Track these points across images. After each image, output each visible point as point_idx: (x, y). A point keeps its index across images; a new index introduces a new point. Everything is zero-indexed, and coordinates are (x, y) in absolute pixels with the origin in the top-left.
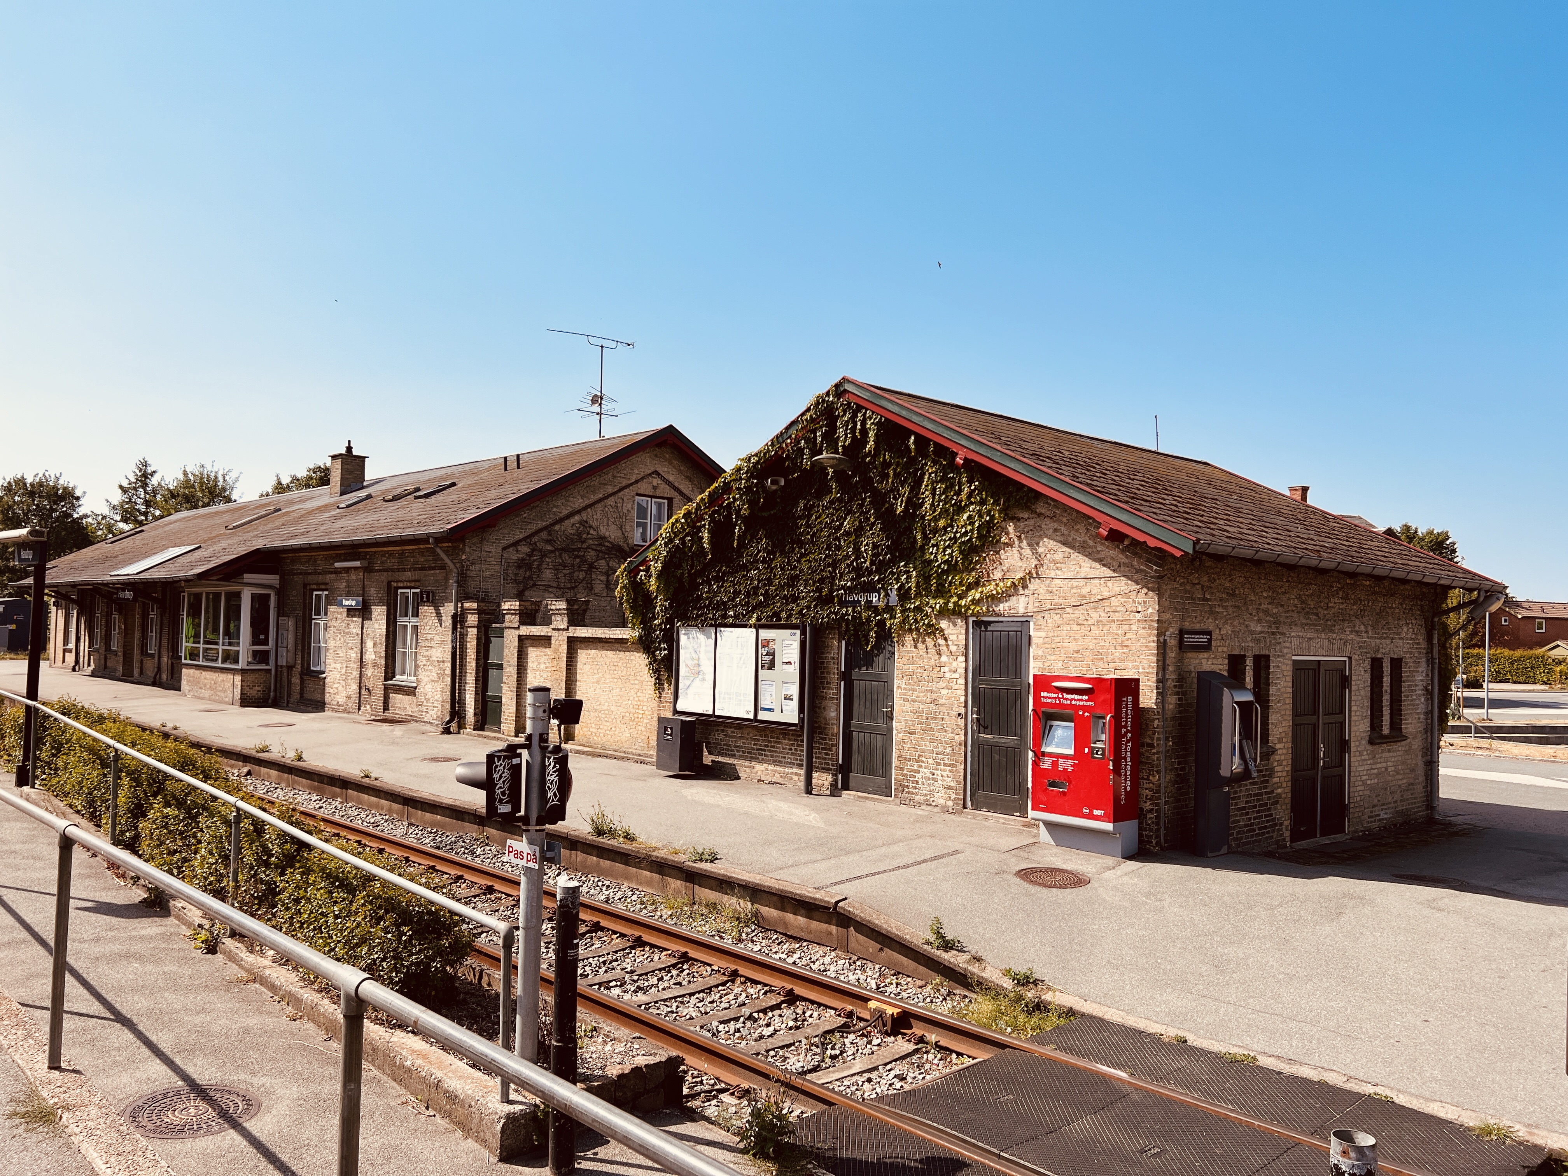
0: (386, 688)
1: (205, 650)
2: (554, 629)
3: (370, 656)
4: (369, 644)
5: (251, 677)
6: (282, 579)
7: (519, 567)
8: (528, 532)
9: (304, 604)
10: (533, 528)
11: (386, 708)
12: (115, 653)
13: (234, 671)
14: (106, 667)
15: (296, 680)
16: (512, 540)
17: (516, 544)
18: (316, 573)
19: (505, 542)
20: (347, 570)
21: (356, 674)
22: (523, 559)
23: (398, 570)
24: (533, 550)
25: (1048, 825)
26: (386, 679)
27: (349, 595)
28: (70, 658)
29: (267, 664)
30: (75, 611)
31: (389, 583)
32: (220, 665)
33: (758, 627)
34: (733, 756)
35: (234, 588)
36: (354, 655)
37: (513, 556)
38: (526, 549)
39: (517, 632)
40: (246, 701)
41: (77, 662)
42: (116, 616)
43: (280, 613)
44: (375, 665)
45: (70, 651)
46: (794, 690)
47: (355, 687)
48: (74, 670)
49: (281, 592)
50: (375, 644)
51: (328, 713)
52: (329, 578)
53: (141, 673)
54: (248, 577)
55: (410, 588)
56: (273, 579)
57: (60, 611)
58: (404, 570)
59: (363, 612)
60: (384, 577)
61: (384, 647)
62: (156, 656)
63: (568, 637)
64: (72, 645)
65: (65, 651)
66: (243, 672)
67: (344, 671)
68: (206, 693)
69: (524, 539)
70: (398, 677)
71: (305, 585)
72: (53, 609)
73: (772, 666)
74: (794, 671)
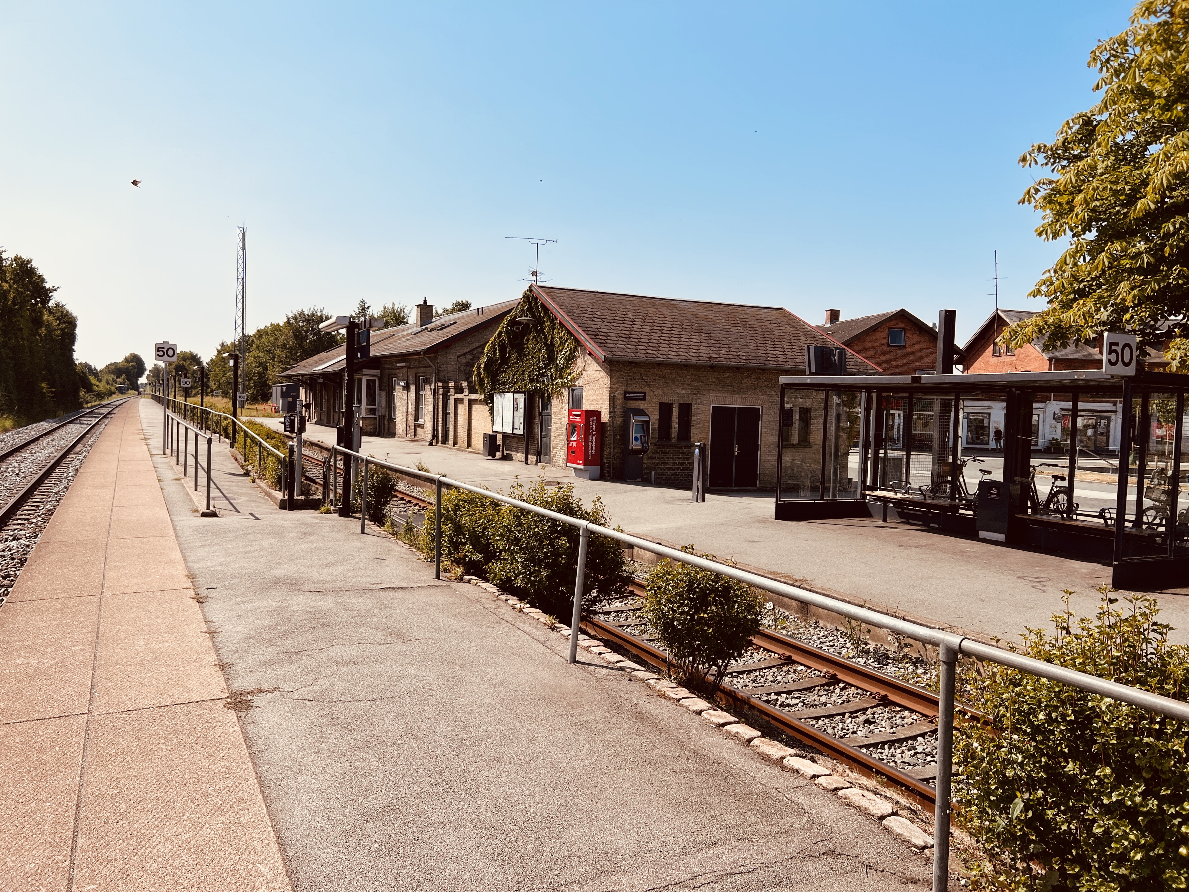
0: (416, 425)
2: (464, 396)
3: (410, 410)
4: (410, 404)
5: (367, 421)
6: (381, 373)
7: (467, 366)
8: (471, 348)
9: (389, 385)
10: (474, 346)
11: (415, 435)
12: (324, 412)
15: (386, 423)
16: (463, 353)
17: (465, 354)
18: (391, 369)
19: (458, 354)
20: (401, 367)
21: (405, 419)
22: (468, 362)
23: (418, 367)
24: (474, 357)
25: (575, 469)
26: (415, 421)
27: (402, 380)
29: (375, 415)
30: (308, 390)
31: (416, 374)
33: (514, 392)
34: (511, 451)
35: (359, 377)
36: (405, 409)
37: (463, 360)
38: (470, 357)
39: (454, 397)
43: (380, 389)
44: (412, 414)
46: (522, 421)
47: (405, 425)
49: (380, 379)
50: (412, 404)
51: (396, 438)
52: (395, 371)
54: (365, 371)
55: (423, 376)
56: (377, 372)
57: (303, 390)
59: (407, 388)
60: (413, 371)
61: (415, 405)
63: (468, 399)
67: (401, 417)
69: (469, 352)
70: (420, 420)
71: (389, 375)
72: (301, 389)
73: (517, 410)
74: (522, 411)
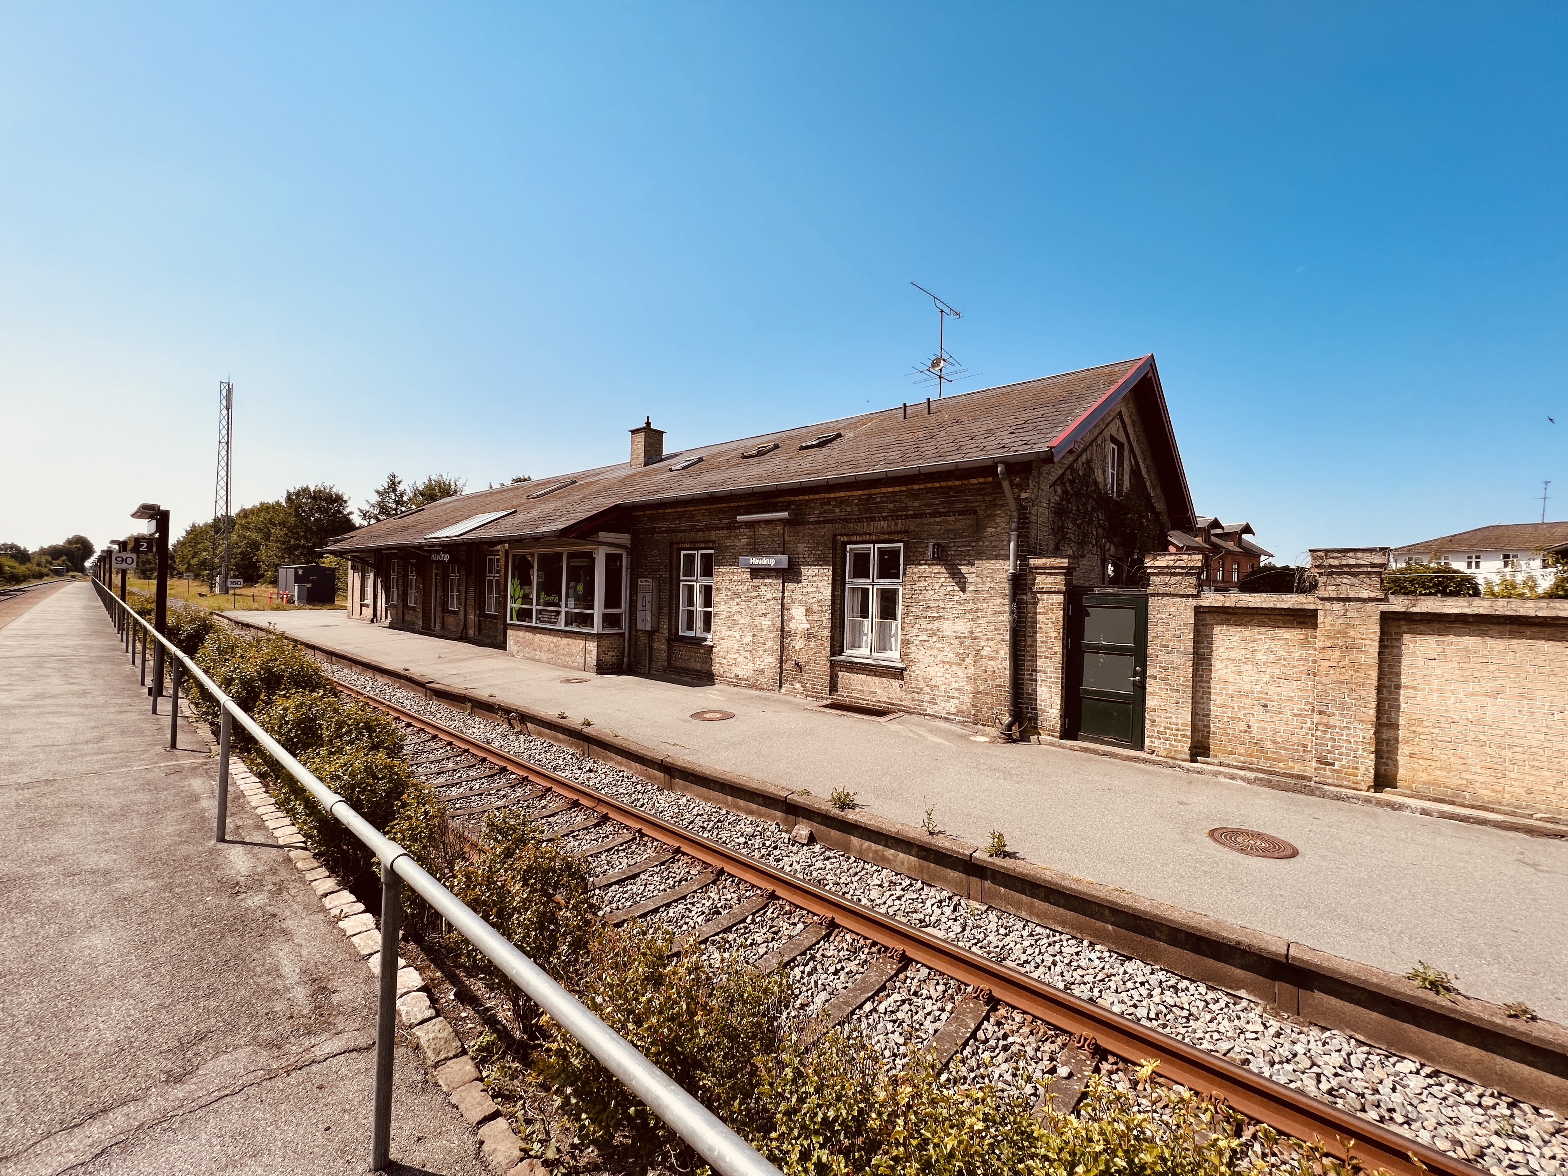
0: (833, 665)
1: (539, 612)
2: (1322, 599)
3: (800, 625)
4: (798, 611)
5: (606, 642)
6: (633, 538)
8: (1063, 469)
9: (671, 564)
10: (1066, 462)
11: (834, 689)
12: (414, 609)
13: (587, 636)
14: (403, 620)
15: (660, 646)
16: (1055, 477)
17: (1056, 482)
18: (693, 529)
19: (1051, 479)
20: (752, 525)
21: (773, 645)
22: (1058, 503)
23: (860, 520)
24: (1063, 492)
26: (833, 654)
27: (756, 551)
28: (368, 612)
29: (620, 627)
30: (372, 575)
31: (831, 537)
32: (563, 628)
35: (586, 547)
36: (767, 622)
37: (1053, 498)
38: (1059, 490)
39: (1193, 602)
40: (603, 669)
41: (375, 615)
42: (413, 577)
44: (809, 636)
45: (367, 606)
47: (771, 660)
48: (372, 622)
50: (808, 612)
51: (720, 688)
52: (713, 535)
53: (443, 627)
54: (603, 536)
55: (874, 542)
57: (356, 574)
58: (873, 519)
59: (785, 573)
60: (826, 530)
61: (828, 615)
62: (462, 613)
63: (1383, 614)
64: (369, 600)
65: (361, 606)
66: (599, 636)
67: (748, 639)
68: (544, 656)
69: (1060, 477)
70: (848, 652)
72: (350, 572)
